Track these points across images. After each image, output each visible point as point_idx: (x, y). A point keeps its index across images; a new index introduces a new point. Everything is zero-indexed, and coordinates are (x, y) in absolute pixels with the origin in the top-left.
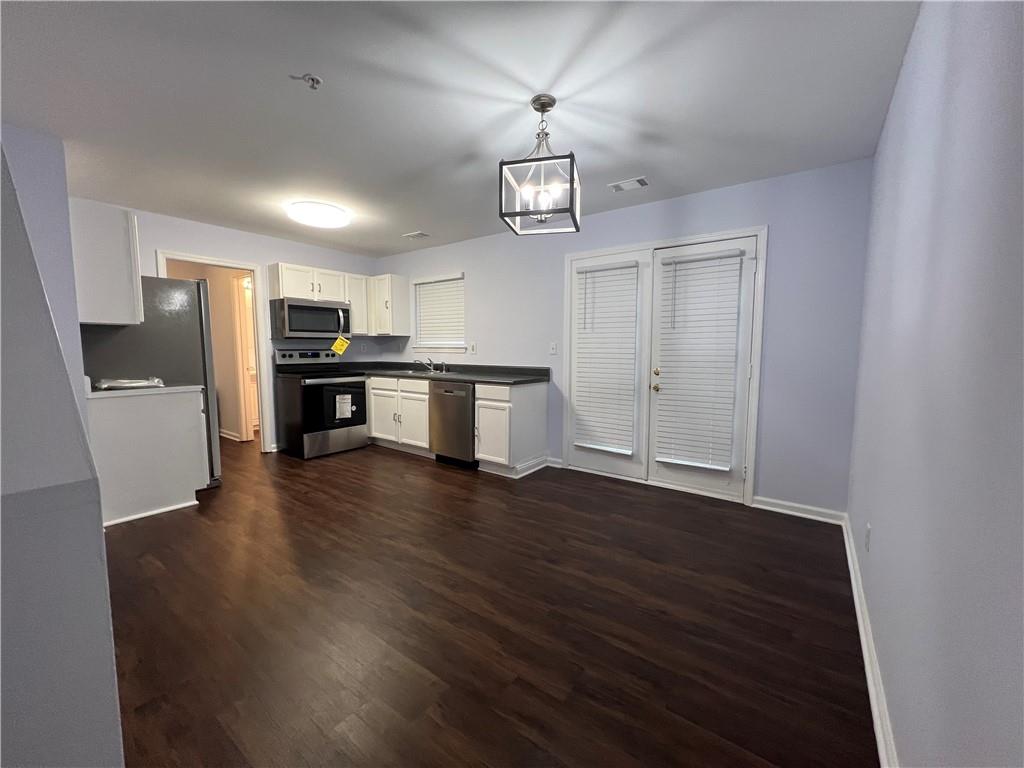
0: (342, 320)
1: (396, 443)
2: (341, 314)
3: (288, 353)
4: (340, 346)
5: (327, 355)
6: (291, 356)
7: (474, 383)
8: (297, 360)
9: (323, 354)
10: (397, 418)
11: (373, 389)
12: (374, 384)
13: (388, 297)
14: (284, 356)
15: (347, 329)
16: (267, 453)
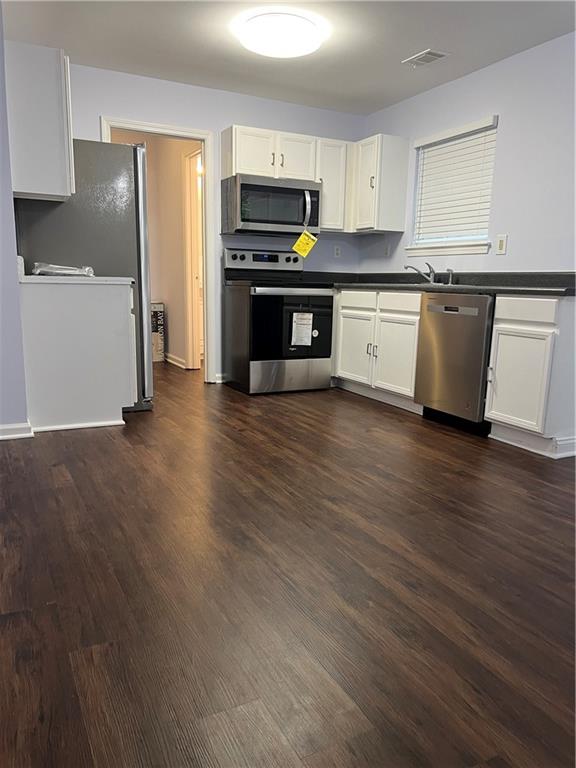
0: (309, 207)
1: (368, 387)
2: (308, 199)
3: (239, 254)
4: (304, 245)
5: (288, 260)
6: (243, 258)
7: (494, 295)
8: (249, 264)
9: (282, 257)
10: (371, 350)
11: (344, 308)
12: (346, 300)
13: (375, 172)
14: (234, 257)
15: (314, 221)
16: (210, 383)
